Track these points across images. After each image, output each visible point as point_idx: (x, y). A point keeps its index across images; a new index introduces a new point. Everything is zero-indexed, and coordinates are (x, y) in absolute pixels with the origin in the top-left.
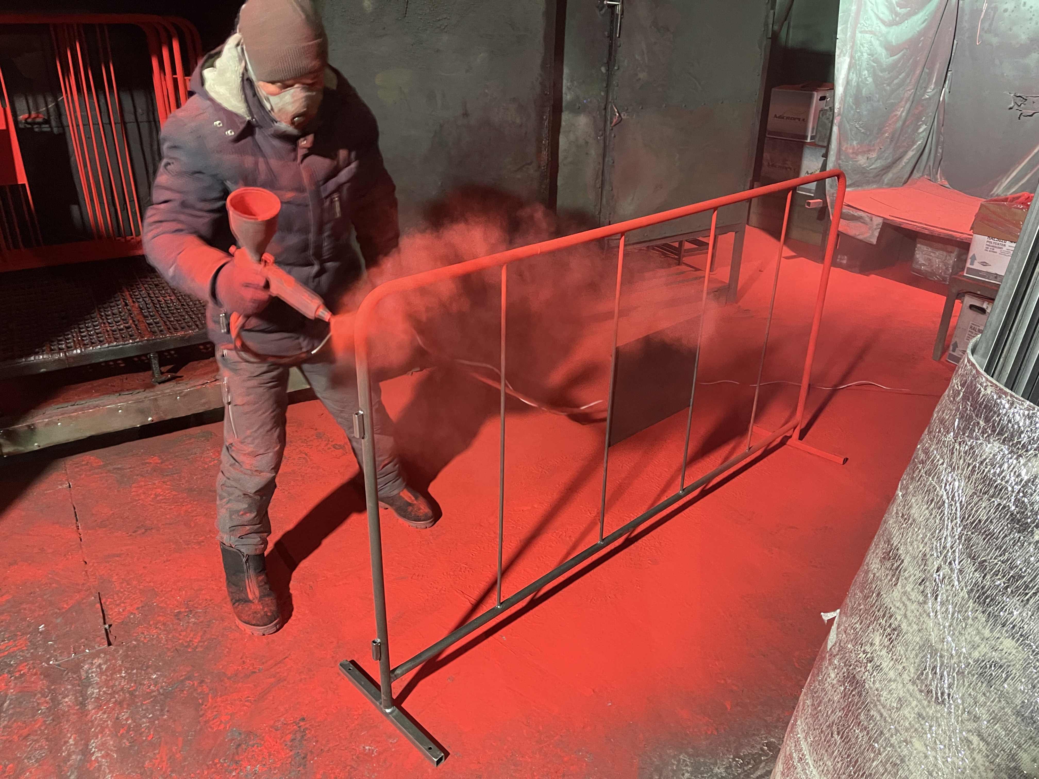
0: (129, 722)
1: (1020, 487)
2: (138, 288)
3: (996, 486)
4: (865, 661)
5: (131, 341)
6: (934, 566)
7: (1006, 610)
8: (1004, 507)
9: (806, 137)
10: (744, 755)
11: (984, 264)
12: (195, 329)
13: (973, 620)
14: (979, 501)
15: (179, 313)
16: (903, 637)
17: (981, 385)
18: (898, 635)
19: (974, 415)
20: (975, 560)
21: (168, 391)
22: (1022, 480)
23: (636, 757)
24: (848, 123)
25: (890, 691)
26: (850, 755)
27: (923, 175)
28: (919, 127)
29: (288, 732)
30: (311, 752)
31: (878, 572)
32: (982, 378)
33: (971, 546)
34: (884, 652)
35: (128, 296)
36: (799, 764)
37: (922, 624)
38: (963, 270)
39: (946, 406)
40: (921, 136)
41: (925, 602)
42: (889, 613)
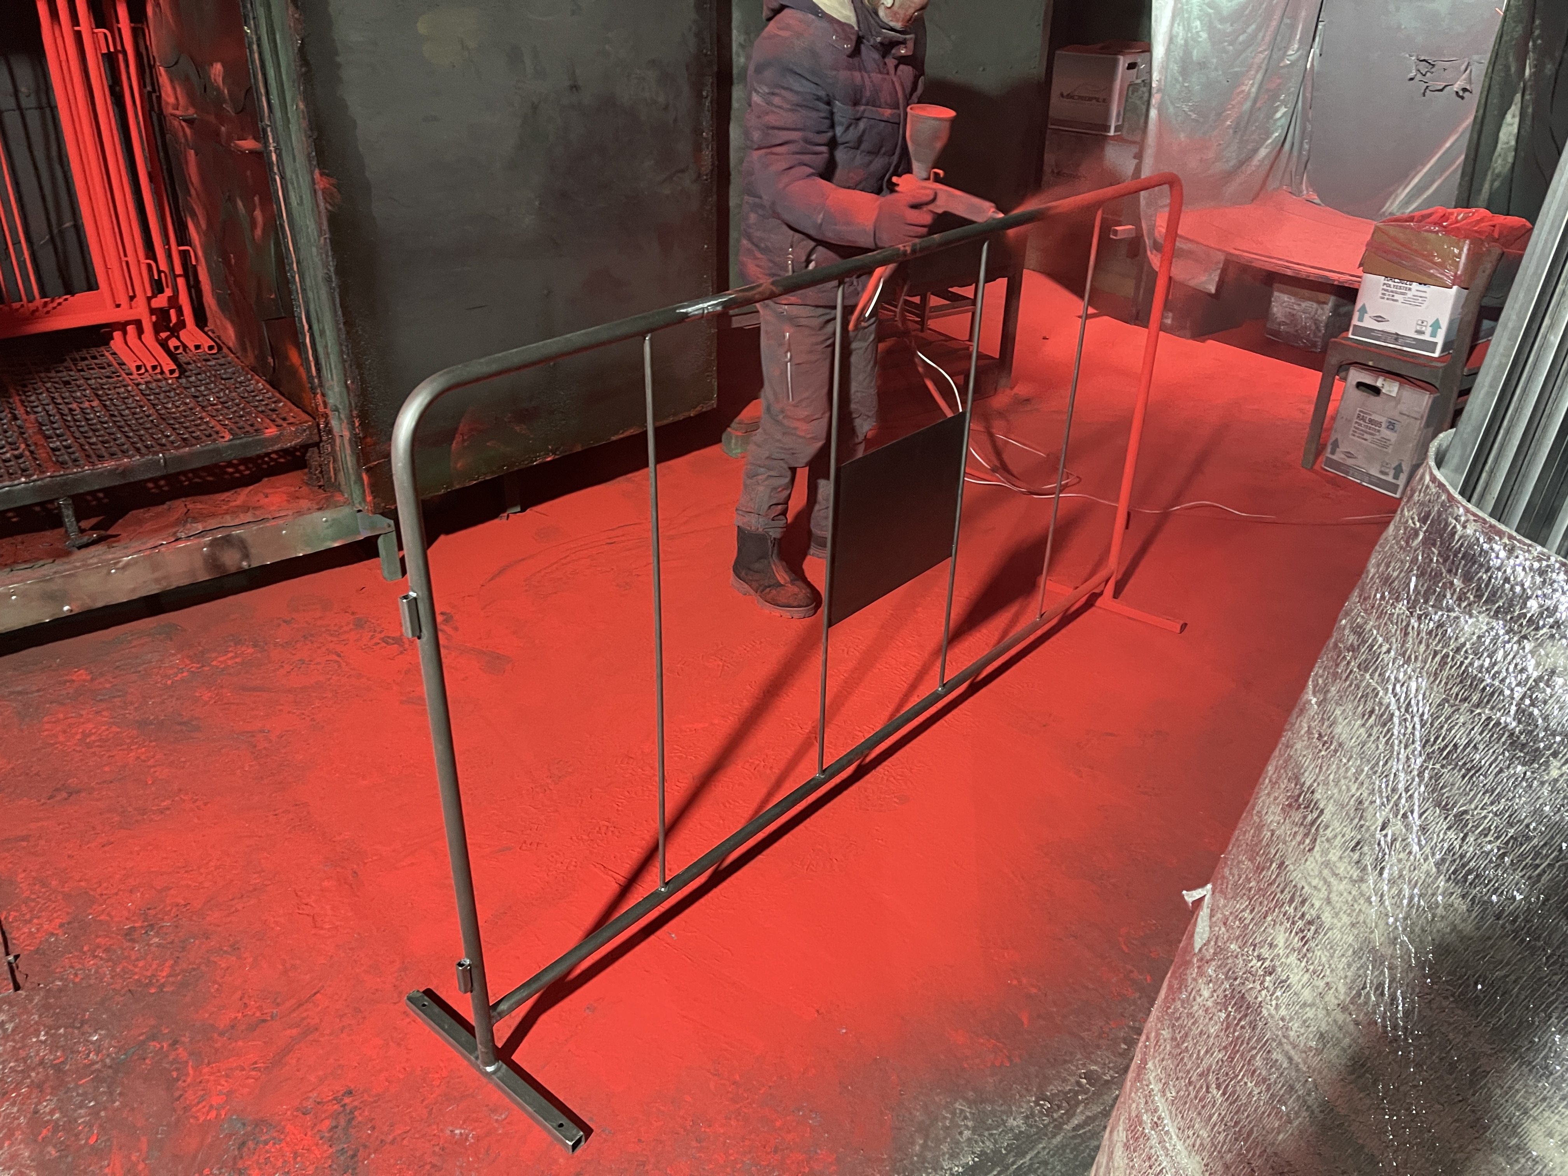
0: (57, 1115)
1: (1525, 689)
2: (35, 389)
3: (1484, 689)
4: (1261, 972)
5: (23, 480)
6: (1377, 820)
7: (1502, 892)
8: (1498, 723)
9: (1107, 128)
10: (1052, 1094)
11: (1379, 319)
12: (133, 456)
13: (1445, 908)
14: (1453, 712)
15: (106, 428)
16: (1325, 934)
17: (1456, 519)
18: (1316, 932)
19: (1444, 570)
20: (1448, 810)
21: (95, 560)
22: (1528, 678)
23: (887, 1112)
24: (1172, 103)
25: (1305, 1022)
26: (1240, 1122)
27: (1281, 184)
28: (1276, 110)
29: (323, 1116)
30: (365, 1147)
31: (1279, 828)
32: (1458, 508)
33: (1442, 788)
34: (1293, 959)
35: (19, 404)
36: (1153, 1132)
37: (1358, 915)
38: (1348, 330)
39: (1392, 555)
40: (1279, 123)
41: (1362, 880)
42: (1301, 896)
